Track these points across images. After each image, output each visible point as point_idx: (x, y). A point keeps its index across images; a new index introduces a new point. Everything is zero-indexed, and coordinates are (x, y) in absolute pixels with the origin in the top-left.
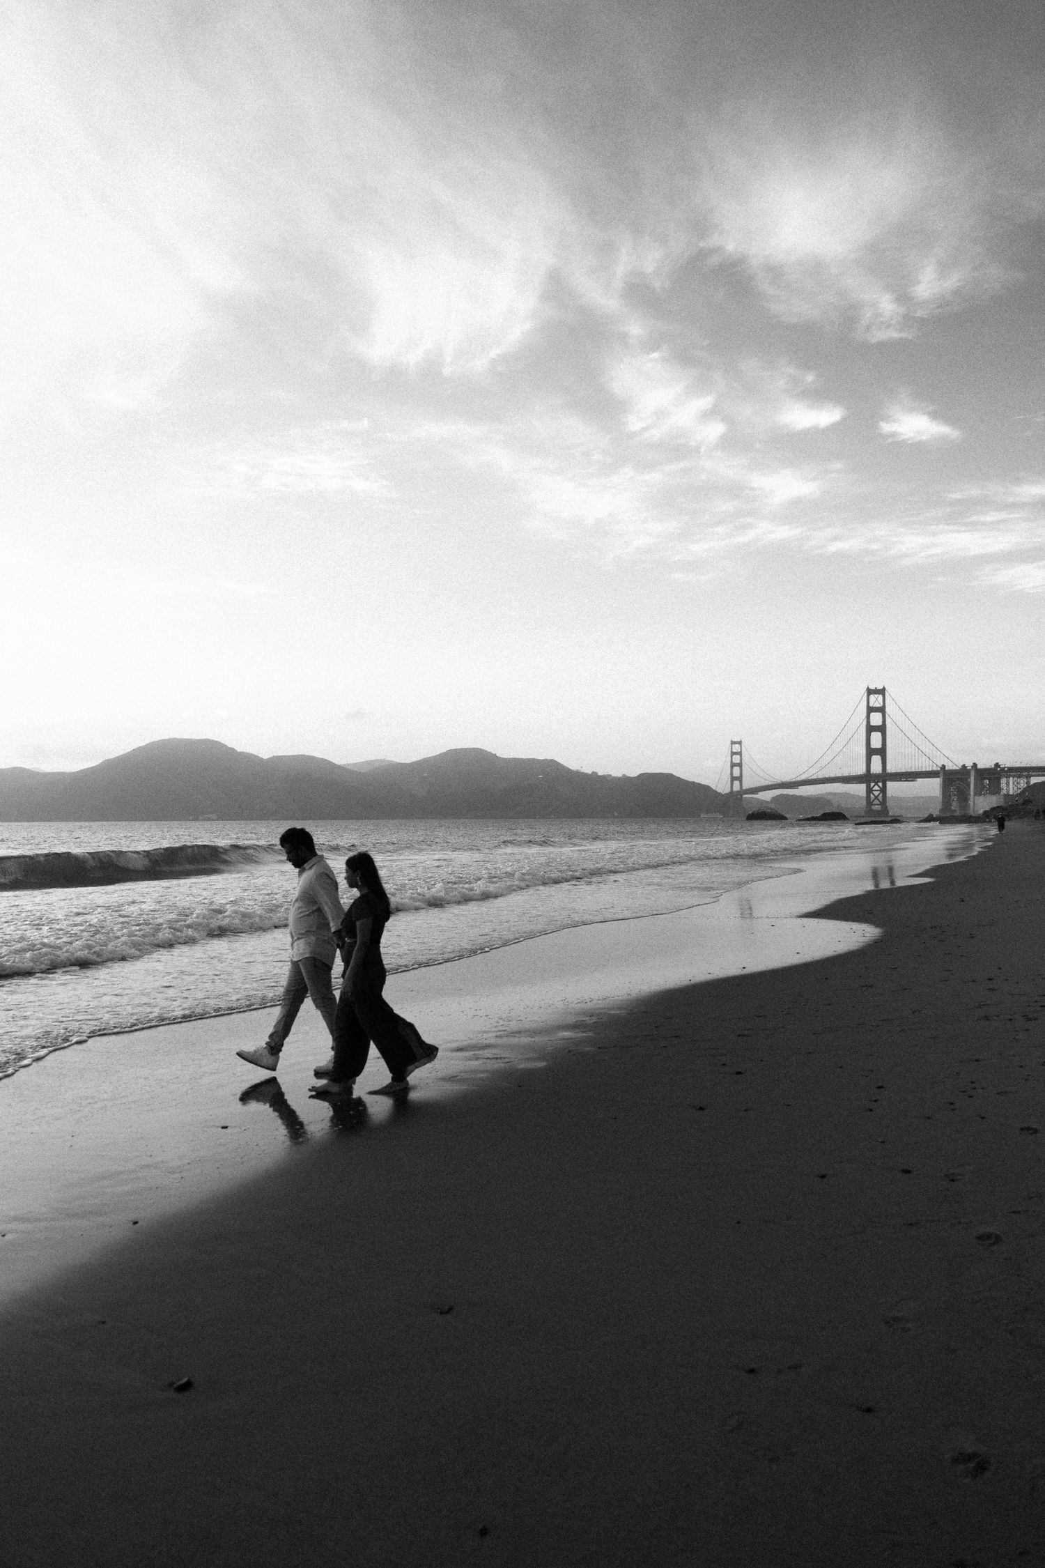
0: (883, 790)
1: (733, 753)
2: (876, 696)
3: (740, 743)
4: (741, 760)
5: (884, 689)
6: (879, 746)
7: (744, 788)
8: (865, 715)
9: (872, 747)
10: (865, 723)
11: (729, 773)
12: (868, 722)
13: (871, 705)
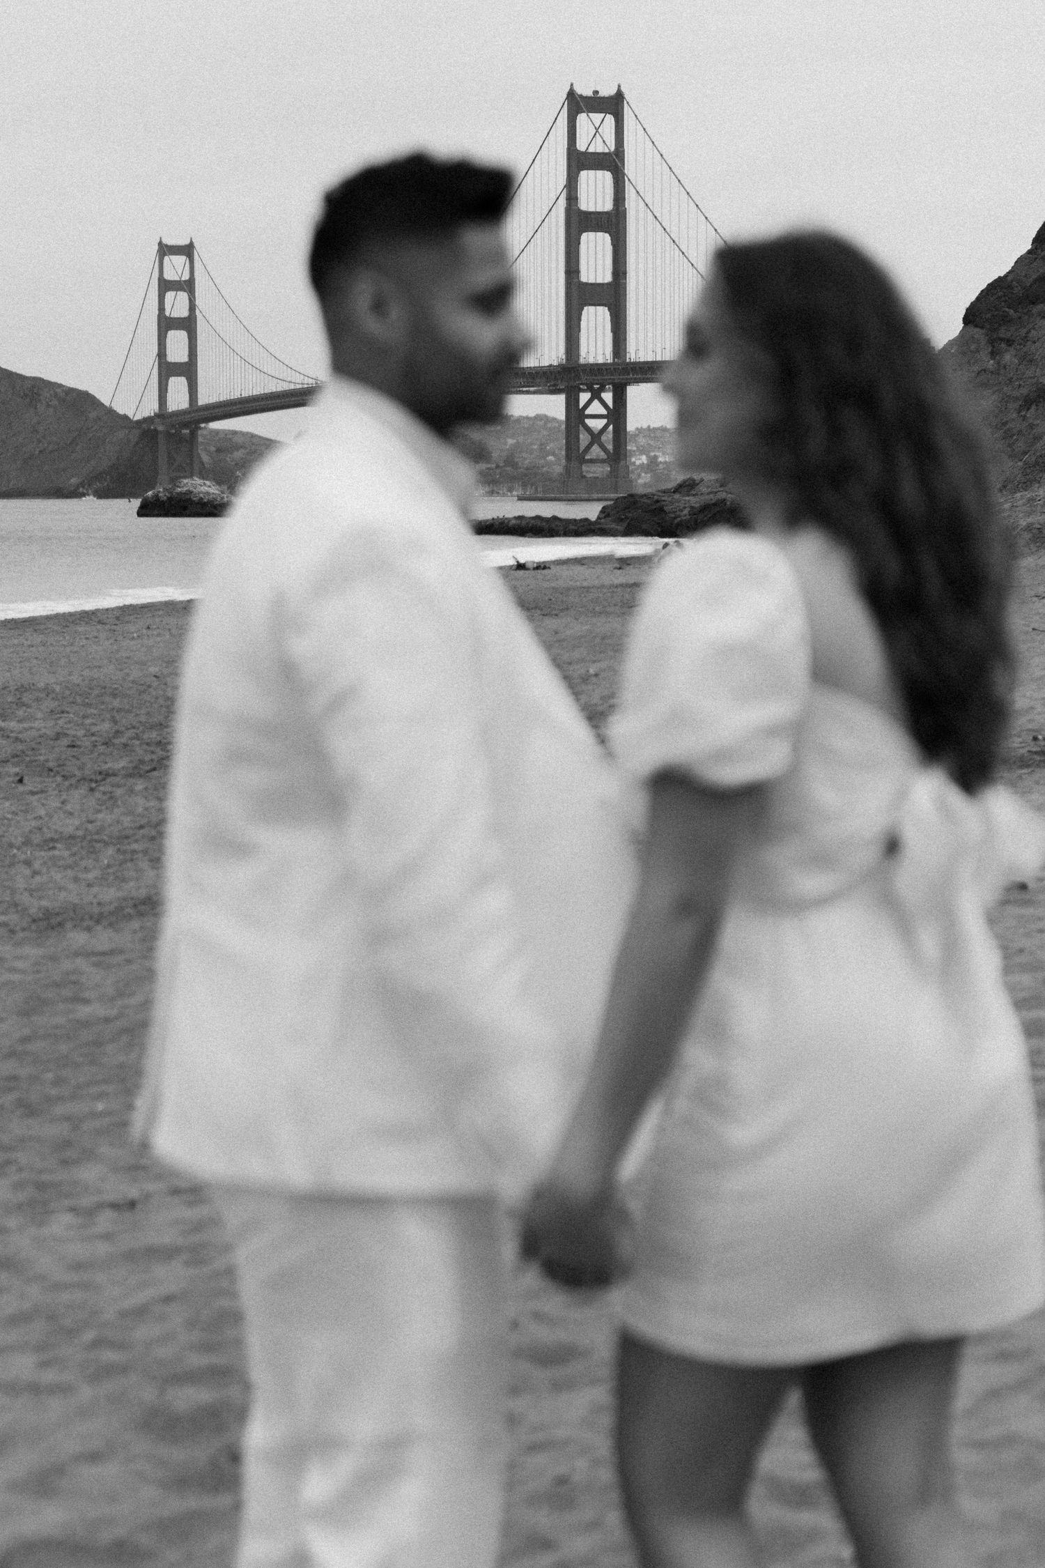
0: (617, 414)
1: (165, 286)
2: (597, 117)
3: (187, 250)
4: (192, 307)
5: (619, 97)
6: (605, 276)
7: (203, 400)
8: (562, 179)
9: (584, 279)
10: (562, 203)
11: (156, 351)
12: (572, 198)
13: (581, 146)
